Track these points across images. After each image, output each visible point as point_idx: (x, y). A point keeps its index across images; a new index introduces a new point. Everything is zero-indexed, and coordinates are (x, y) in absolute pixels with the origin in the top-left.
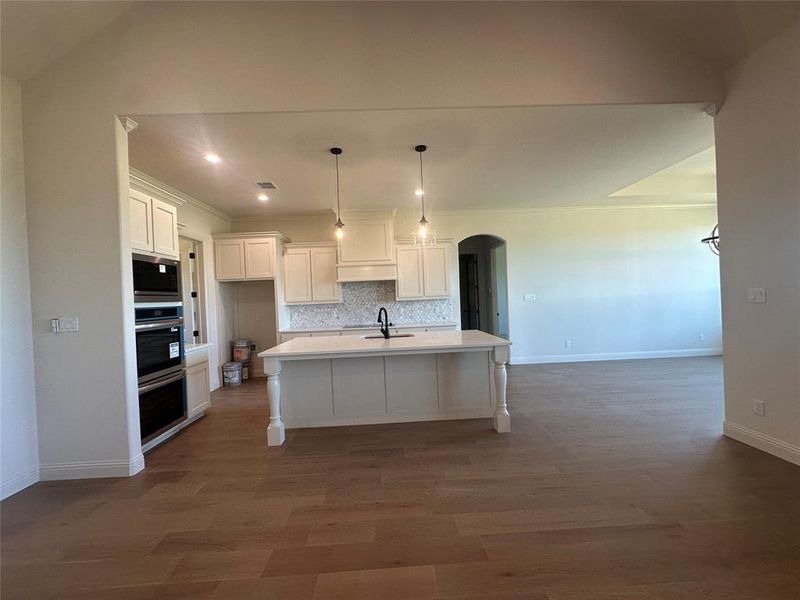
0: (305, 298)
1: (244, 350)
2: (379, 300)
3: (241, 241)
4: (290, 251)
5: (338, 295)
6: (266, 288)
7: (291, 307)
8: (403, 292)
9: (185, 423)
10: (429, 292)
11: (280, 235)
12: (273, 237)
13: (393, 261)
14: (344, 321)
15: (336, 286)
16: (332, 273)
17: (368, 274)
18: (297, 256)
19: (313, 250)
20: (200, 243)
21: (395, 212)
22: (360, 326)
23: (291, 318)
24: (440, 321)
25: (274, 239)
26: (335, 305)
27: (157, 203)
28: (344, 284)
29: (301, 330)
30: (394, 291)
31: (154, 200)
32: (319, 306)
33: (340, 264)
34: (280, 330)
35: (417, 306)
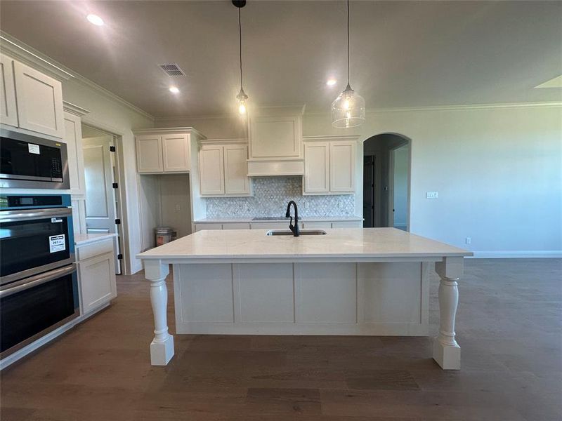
0: (219, 192)
1: (164, 237)
2: (287, 195)
3: (158, 137)
4: (204, 147)
5: (249, 189)
6: (182, 180)
7: (208, 199)
8: (309, 187)
9: (78, 320)
10: (334, 188)
11: (195, 132)
12: (187, 132)
13: (301, 157)
14: (255, 213)
15: (247, 180)
16: (243, 167)
17: (276, 170)
18: (212, 152)
19: (227, 147)
20: (119, 137)
21: (304, 109)
22: (269, 219)
23: (207, 210)
24: (343, 216)
25: (189, 134)
26: (246, 198)
27: (21, 67)
28: (255, 179)
29: (216, 221)
30: (301, 187)
31: (16, 62)
32: (232, 199)
33: (251, 159)
34: (195, 220)
35: (321, 201)
